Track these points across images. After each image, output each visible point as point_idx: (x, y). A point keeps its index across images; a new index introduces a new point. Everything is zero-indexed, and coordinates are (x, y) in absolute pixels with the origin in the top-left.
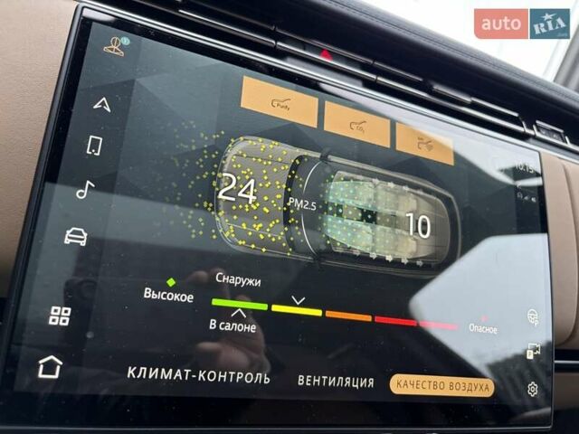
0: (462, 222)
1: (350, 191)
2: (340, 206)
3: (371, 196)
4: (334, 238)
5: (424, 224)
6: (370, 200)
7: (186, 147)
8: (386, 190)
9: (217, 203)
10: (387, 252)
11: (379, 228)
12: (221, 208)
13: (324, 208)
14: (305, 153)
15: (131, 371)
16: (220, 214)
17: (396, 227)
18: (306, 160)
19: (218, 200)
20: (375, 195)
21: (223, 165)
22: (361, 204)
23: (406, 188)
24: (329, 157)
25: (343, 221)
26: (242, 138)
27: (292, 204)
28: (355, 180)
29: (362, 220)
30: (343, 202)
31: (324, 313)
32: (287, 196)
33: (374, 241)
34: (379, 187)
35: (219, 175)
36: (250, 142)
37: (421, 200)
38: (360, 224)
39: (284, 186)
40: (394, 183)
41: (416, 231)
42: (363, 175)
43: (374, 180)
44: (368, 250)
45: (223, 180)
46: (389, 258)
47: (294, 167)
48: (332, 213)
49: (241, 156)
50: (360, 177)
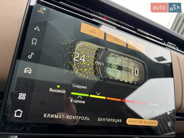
0: (148, 71)
1: (114, 60)
2: (111, 64)
3: (120, 62)
4: (109, 74)
5: (137, 71)
6: (120, 63)
7: (64, 43)
8: (125, 60)
9: (73, 62)
10: (125, 79)
11: (123, 72)
12: (74, 63)
13: (106, 64)
14: (100, 47)
15: (45, 115)
16: (74, 65)
17: (128, 72)
18: (101, 49)
19: (73, 61)
20: (122, 62)
21: (75, 50)
22: (117, 64)
23: (131, 60)
24: (108, 49)
25: (112, 69)
26: (81, 42)
27: (97, 63)
28: (116, 56)
29: (118, 69)
31: (106, 98)
32: (95, 60)
33: (121, 76)
34: (123, 59)
35: (74, 53)
36: (83, 43)
37: (136, 64)
38: (117, 70)
39: (94, 57)
40: (128, 58)
41: (134, 73)
42: (118, 55)
43: (121, 57)
44: (120, 79)
45: (75, 54)
46: (126, 81)
47: (97, 51)
48: (109, 67)
49: (81, 47)
50: (117, 56)
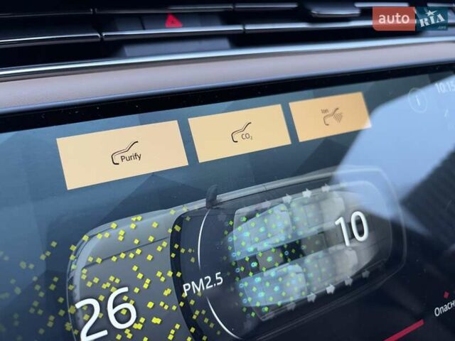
2: (254, 258)
3: (287, 222)
5: (359, 222)
6: (287, 229)
8: (304, 204)
10: (326, 284)
11: (309, 259)
14: (184, 209)
17: (328, 246)
18: (188, 218)
20: (292, 218)
21: (71, 292)
24: (218, 197)
25: (262, 276)
27: (190, 292)
29: (285, 262)
30: (256, 250)
32: (178, 284)
33: (307, 279)
34: (293, 205)
35: (71, 310)
36: (99, 236)
39: (170, 274)
40: (310, 189)
41: (352, 237)
44: (304, 295)
45: (79, 314)
46: (330, 289)
47: (175, 238)
48: (245, 274)
49: (94, 263)
50: (266, 204)
